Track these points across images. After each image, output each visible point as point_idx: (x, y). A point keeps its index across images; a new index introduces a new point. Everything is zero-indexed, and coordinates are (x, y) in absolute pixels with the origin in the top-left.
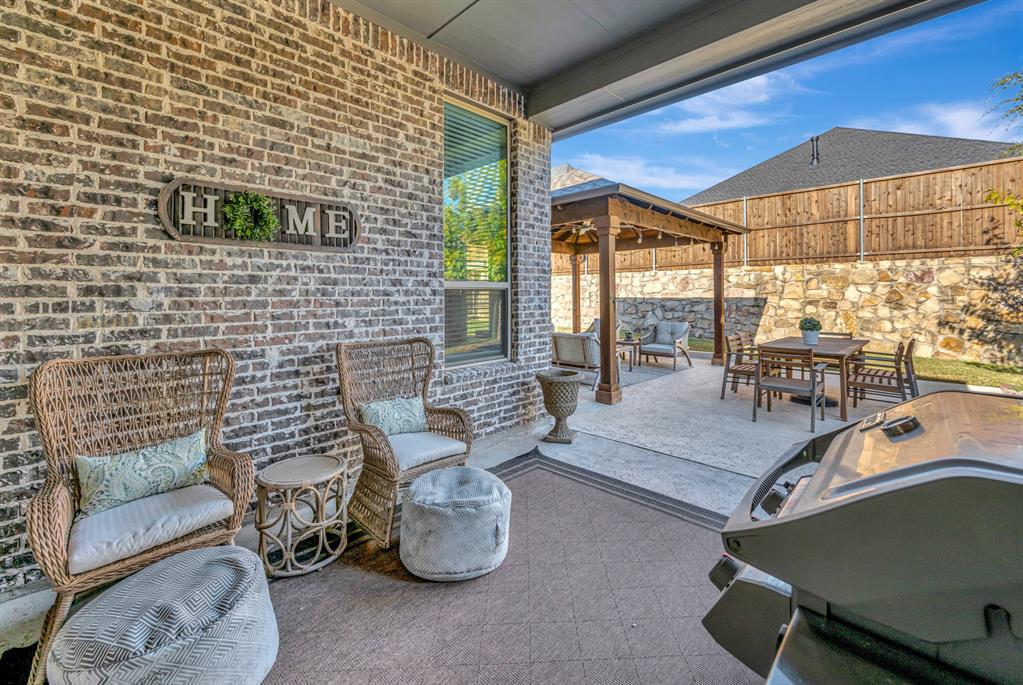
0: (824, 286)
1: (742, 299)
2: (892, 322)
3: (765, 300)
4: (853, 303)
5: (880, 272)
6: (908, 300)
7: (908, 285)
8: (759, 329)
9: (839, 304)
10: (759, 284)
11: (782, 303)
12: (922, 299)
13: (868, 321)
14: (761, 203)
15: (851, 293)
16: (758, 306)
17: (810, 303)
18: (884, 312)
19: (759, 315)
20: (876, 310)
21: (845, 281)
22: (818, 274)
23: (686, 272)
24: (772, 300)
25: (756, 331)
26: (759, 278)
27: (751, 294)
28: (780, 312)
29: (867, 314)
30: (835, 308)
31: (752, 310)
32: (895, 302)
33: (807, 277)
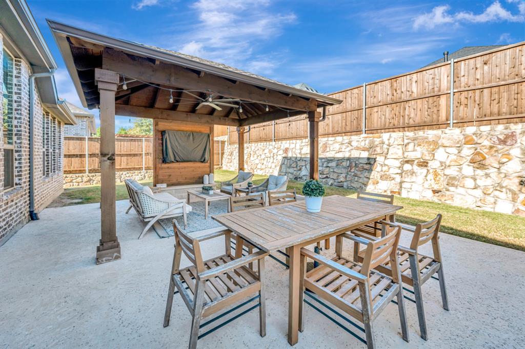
0: (418, 148)
1: (359, 158)
2: (475, 180)
3: (375, 159)
4: (441, 163)
5: (466, 136)
6: (490, 160)
7: (491, 147)
8: (370, 181)
9: (430, 164)
10: (371, 148)
11: (387, 162)
12: (505, 160)
13: (454, 178)
14: (376, 86)
15: (440, 154)
16: (370, 164)
17: (407, 162)
18: (468, 170)
19: (370, 170)
20: (461, 169)
21: (435, 145)
22: (414, 139)
23: (326, 139)
24: (380, 159)
25: (368, 182)
26: (372, 142)
27: (365, 155)
28: (385, 168)
29: (452, 172)
30: (426, 166)
31: (366, 167)
32: (479, 162)
33: (406, 141)
